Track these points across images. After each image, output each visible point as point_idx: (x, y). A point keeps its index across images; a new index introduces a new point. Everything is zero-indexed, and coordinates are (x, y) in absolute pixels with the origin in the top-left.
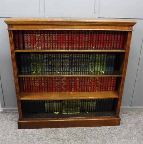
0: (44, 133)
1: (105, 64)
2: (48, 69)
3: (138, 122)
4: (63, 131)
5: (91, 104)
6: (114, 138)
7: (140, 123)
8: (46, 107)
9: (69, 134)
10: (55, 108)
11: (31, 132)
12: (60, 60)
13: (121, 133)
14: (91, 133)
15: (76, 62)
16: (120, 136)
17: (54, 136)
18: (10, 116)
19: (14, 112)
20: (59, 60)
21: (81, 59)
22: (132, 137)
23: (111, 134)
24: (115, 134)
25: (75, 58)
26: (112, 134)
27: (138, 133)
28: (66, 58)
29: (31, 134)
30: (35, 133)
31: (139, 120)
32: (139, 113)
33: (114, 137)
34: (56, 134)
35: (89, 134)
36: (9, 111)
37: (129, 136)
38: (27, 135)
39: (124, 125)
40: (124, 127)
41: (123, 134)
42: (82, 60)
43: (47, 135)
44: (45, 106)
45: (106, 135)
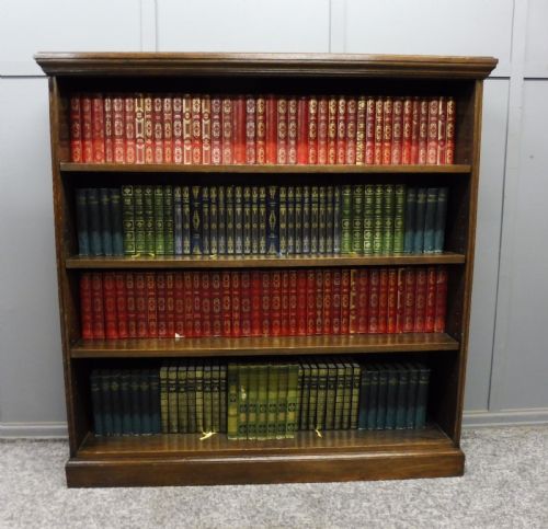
0: (149, 511)
1: (400, 223)
2: (187, 243)
3: (531, 466)
4: (225, 504)
5: (339, 399)
6: (442, 523)
7: (538, 469)
8: (164, 409)
9: (254, 513)
10: (200, 416)
11: (95, 509)
12: (234, 208)
13: (468, 504)
14: (343, 508)
15: (291, 218)
16: (465, 514)
17: (188, 521)
18: (16, 456)
19: (36, 441)
20: (230, 210)
21: (310, 207)
22: (517, 518)
23: (429, 510)
24: (444, 509)
25: (287, 203)
26: (431, 507)
27: (538, 504)
28: (255, 200)
29: (94, 516)
30: (108, 512)
31: (530, 457)
32: (522, 433)
33: (440, 518)
34: (197, 514)
35: (337, 512)
36: (13, 438)
37: (504, 514)
38: (76, 519)
39: (473, 477)
40: (476, 483)
41: (477, 506)
42: (315, 210)
43: (158, 519)
44: (159, 406)
45: (405, 511)
